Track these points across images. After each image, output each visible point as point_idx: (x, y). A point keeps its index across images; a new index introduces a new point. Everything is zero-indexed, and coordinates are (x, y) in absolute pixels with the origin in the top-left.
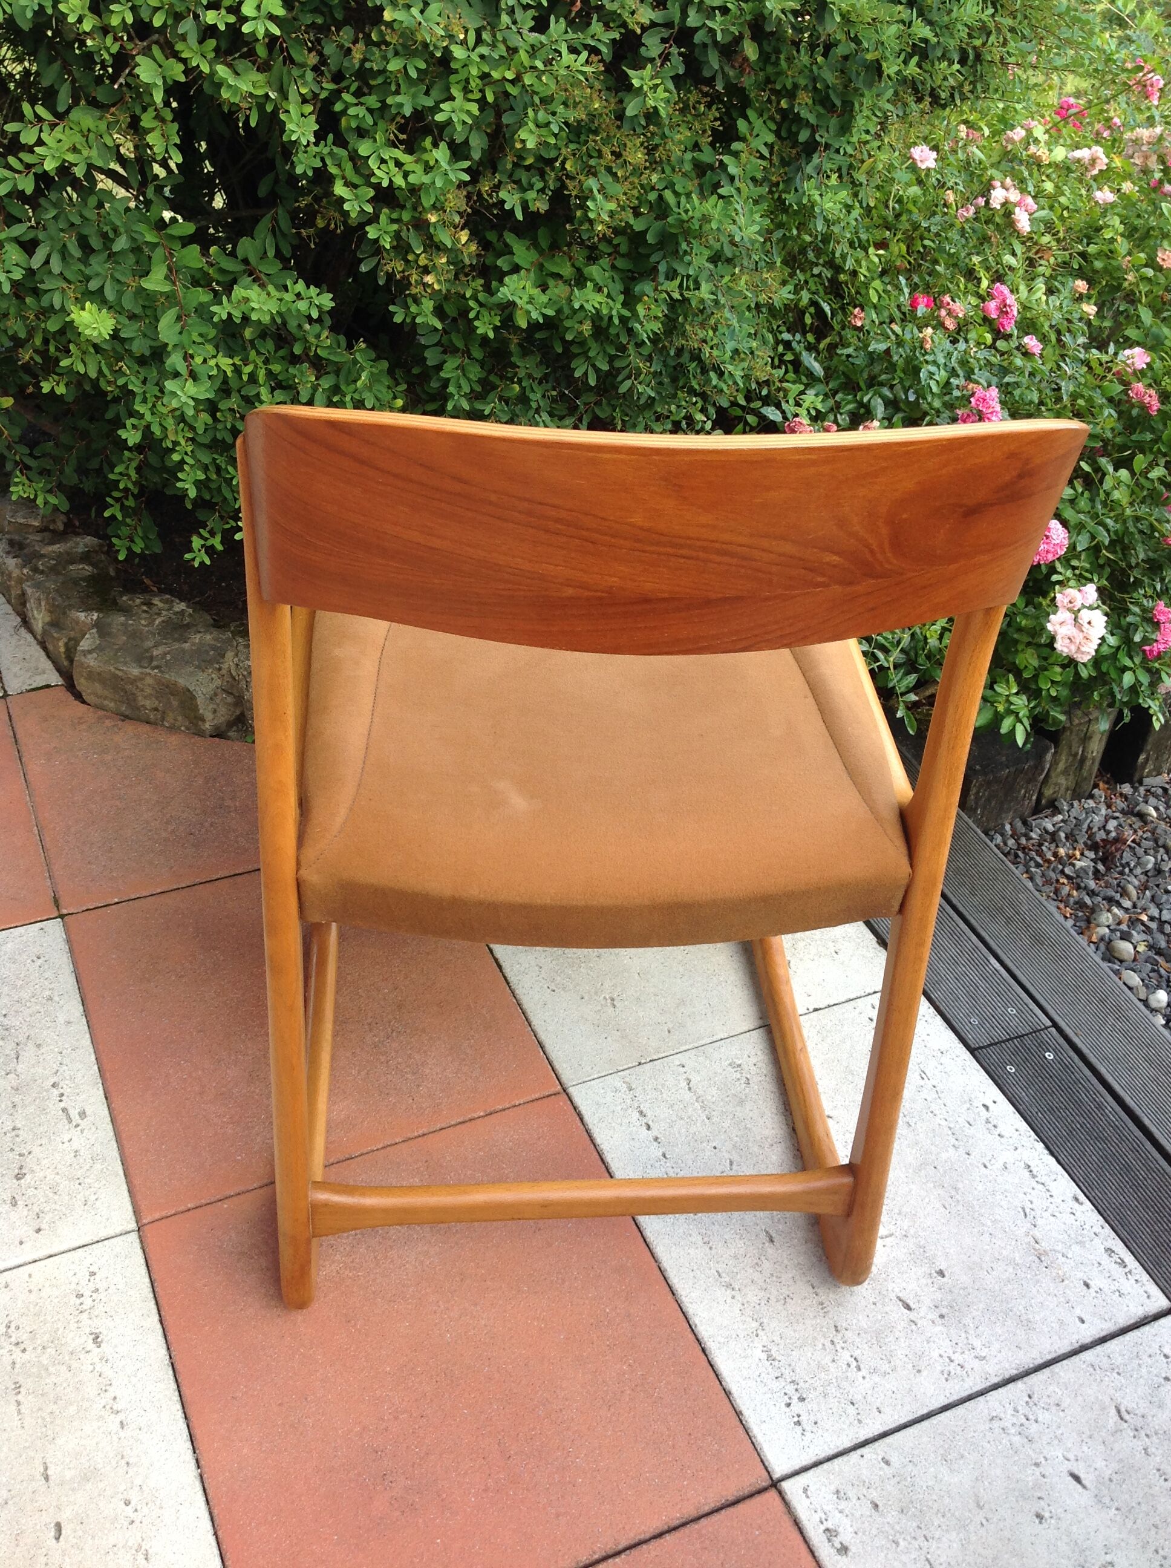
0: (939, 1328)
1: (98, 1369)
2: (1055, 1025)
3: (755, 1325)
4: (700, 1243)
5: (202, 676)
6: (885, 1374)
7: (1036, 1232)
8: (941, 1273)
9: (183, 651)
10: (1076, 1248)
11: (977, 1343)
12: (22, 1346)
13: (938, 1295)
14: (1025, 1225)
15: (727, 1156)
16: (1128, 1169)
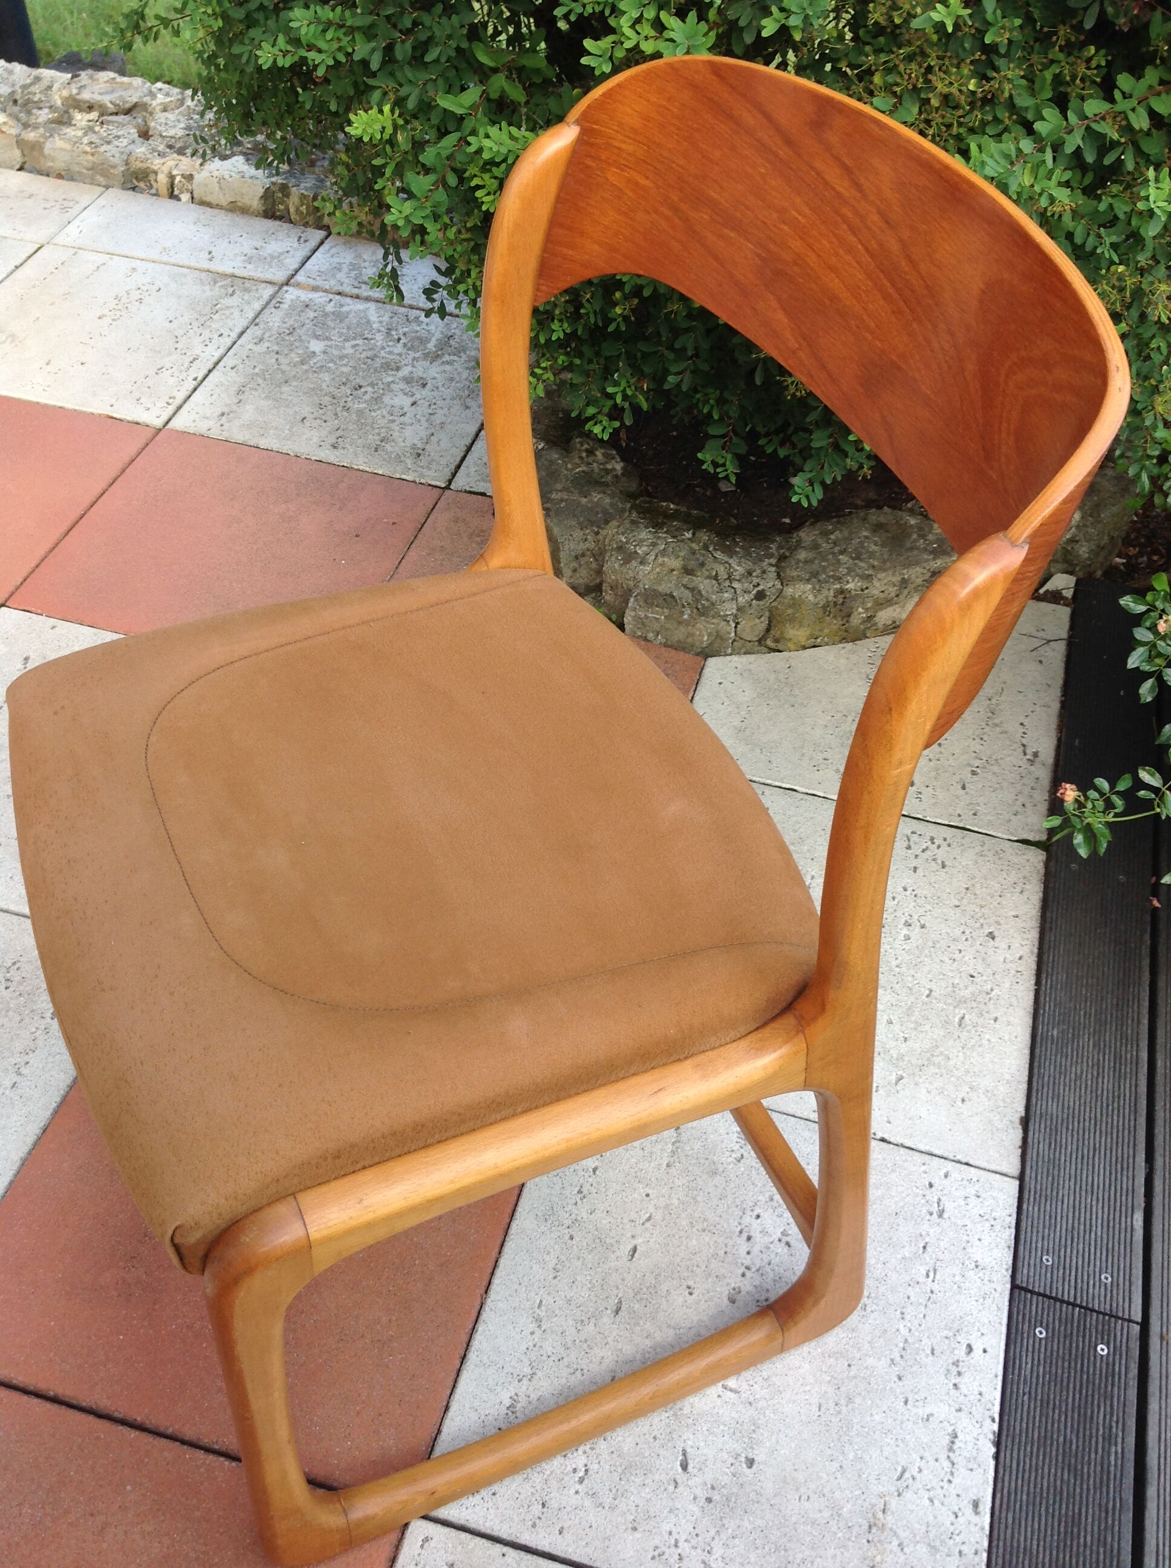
0: (695, 1509)
1: (37, 1034)
2: (1145, 1325)
3: (527, 1370)
4: (552, 1265)
5: (578, 534)
6: (601, 1505)
7: (894, 1503)
8: (750, 1463)
9: (579, 503)
10: (922, 1549)
11: (718, 1551)
12: (9, 984)
13: (726, 1480)
14: (889, 1486)
15: (652, 1209)
16: (1075, 1521)
